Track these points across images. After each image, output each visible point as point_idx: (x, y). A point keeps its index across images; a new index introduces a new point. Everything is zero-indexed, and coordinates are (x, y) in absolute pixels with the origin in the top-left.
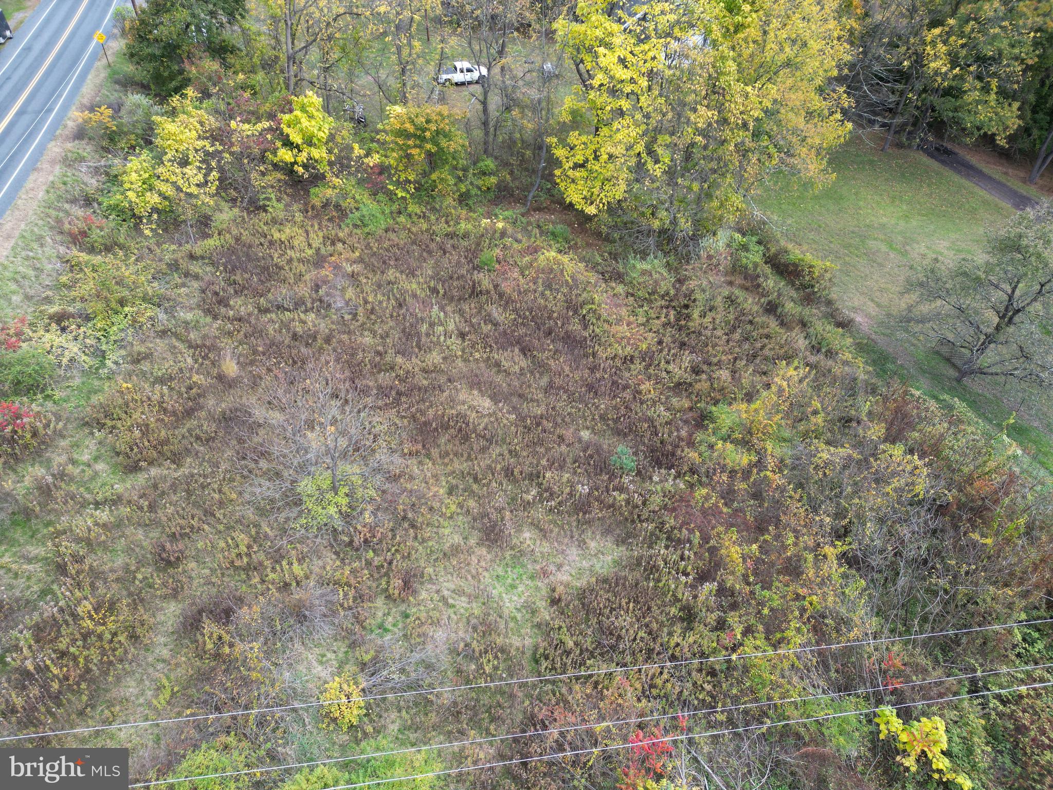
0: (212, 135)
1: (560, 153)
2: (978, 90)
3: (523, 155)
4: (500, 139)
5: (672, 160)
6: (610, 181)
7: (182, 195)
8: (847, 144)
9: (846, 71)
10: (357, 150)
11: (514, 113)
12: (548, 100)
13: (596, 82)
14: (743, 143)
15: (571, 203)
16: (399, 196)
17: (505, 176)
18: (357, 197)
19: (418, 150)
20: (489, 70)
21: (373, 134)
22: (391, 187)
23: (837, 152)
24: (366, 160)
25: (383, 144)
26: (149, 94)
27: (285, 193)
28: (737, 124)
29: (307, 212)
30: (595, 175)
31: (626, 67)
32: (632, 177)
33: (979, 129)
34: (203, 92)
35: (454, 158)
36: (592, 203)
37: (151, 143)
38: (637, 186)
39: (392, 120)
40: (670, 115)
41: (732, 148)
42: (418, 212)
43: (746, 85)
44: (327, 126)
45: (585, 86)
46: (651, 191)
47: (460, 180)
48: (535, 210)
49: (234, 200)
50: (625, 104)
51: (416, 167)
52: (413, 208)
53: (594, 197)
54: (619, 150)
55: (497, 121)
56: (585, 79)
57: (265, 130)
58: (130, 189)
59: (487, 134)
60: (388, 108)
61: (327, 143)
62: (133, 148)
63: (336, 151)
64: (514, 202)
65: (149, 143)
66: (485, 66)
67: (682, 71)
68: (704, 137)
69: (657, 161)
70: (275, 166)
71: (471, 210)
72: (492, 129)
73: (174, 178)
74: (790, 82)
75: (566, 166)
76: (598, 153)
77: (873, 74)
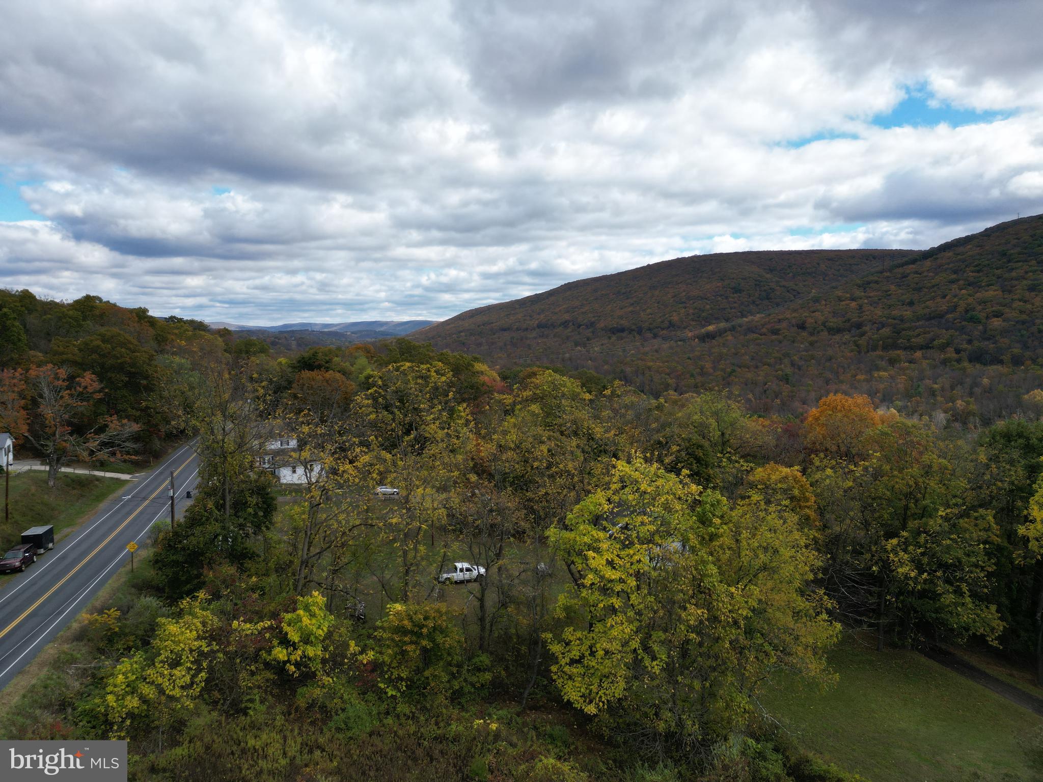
0: (211, 635)
1: (556, 648)
2: (951, 593)
3: (519, 650)
4: (496, 635)
5: (669, 657)
6: (608, 677)
7: (163, 698)
8: (841, 643)
9: (820, 575)
10: (353, 647)
11: (509, 609)
12: (542, 596)
13: (587, 582)
14: (737, 640)
15: (568, 701)
16: (389, 694)
17: (500, 673)
18: (346, 697)
19: (413, 646)
20: (487, 570)
21: (371, 631)
22: (382, 685)
23: (833, 650)
24: (360, 658)
25: (379, 640)
26: (161, 597)
27: (271, 693)
28: (729, 622)
29: (290, 714)
30: (592, 671)
31: (614, 568)
32: (630, 674)
33: (967, 629)
34: (213, 595)
35: (449, 654)
36: (591, 702)
37: (148, 643)
38: (636, 684)
39: (391, 617)
40: (661, 613)
41: (727, 645)
42: (408, 712)
43: (729, 585)
44: (326, 624)
45: (577, 585)
46: (651, 689)
47: (453, 676)
48: (531, 709)
49: (215, 703)
50: (617, 602)
51: (410, 664)
52: (403, 708)
53: (593, 695)
54: (615, 646)
55: (494, 618)
56: (577, 578)
57: (265, 628)
58: (111, 693)
59: (483, 629)
60: (388, 606)
61: (323, 640)
62: (129, 649)
63: (332, 648)
64: (509, 700)
65: (146, 643)
66: (484, 567)
67: (667, 572)
68: (698, 634)
69: (654, 658)
70: (267, 665)
71: (463, 708)
72: (488, 626)
73: (160, 680)
74: (770, 584)
75: (563, 662)
76: (594, 649)
77: (846, 577)
